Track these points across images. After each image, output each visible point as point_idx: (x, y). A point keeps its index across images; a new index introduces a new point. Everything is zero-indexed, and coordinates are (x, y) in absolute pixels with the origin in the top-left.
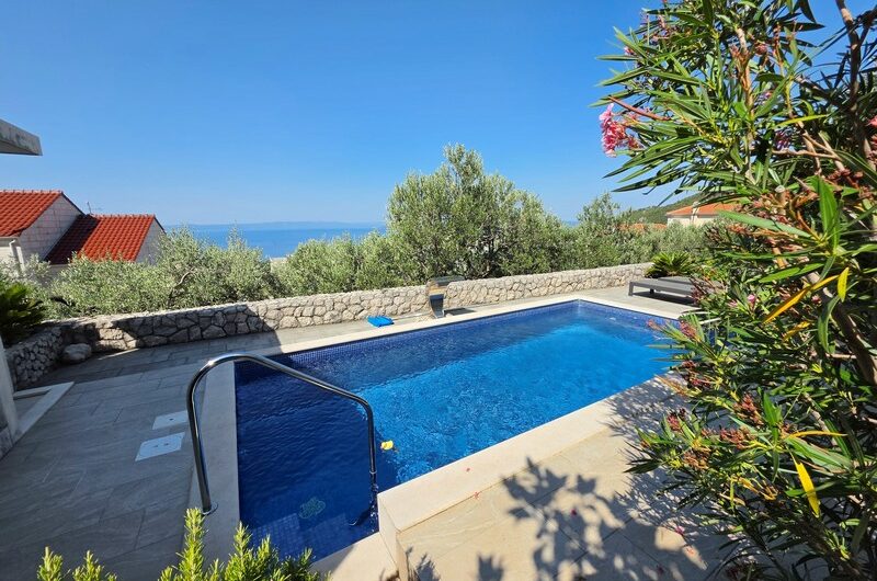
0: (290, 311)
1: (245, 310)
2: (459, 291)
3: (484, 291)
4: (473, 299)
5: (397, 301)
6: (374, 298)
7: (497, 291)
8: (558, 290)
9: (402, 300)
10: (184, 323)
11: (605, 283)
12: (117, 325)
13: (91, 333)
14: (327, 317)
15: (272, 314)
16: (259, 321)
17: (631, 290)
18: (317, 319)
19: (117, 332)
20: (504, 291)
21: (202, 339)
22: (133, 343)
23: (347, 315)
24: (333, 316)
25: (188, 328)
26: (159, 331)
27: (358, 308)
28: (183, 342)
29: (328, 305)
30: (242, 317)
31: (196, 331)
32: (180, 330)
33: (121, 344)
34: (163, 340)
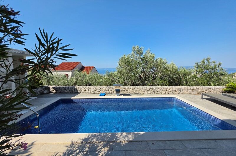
0: (83, 89)
1: (74, 88)
2: (129, 89)
3: (138, 90)
4: (134, 92)
5: (110, 90)
6: (103, 88)
7: (143, 90)
8: (170, 93)
9: (111, 90)
10: (63, 89)
11: (196, 92)
12: (53, 88)
13: (49, 89)
14: (91, 91)
15: (79, 89)
16: (77, 91)
17: (202, 97)
18: (89, 92)
19: (53, 89)
20: (146, 91)
21: (66, 93)
22: (55, 92)
23: (96, 92)
24: (93, 92)
25: (64, 90)
26: (59, 90)
27: (99, 90)
28: (63, 93)
29: (92, 89)
30: (74, 89)
31: (65, 91)
32: (62, 90)
33: (53, 91)
34: (60, 92)
